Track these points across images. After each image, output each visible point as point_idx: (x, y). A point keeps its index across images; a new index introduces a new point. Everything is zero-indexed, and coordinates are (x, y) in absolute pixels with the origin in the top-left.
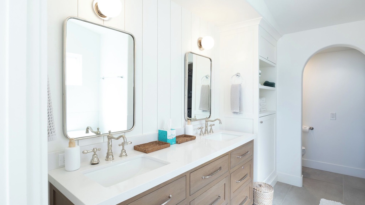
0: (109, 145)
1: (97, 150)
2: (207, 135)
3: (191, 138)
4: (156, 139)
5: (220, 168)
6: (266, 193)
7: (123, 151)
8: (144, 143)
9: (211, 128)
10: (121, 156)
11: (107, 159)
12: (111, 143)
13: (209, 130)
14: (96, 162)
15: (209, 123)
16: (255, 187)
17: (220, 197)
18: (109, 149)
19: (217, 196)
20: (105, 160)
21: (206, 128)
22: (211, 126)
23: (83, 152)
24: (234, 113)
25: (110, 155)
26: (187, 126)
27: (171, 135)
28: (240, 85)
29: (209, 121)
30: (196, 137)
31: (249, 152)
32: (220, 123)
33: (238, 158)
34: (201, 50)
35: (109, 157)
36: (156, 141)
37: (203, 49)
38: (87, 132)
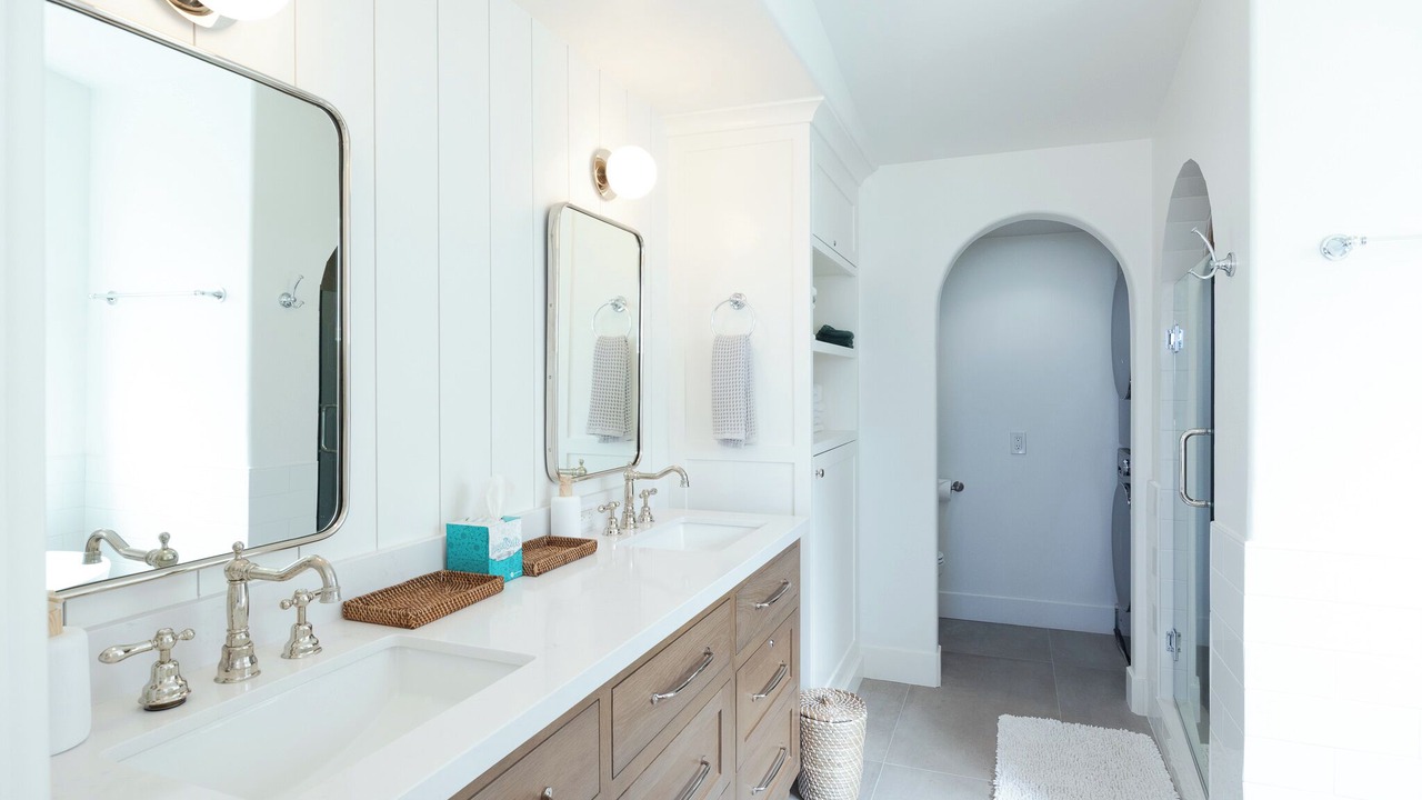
0: (235, 611)
1: (175, 638)
2: (630, 531)
3: (580, 548)
4: (435, 565)
5: (705, 654)
6: (845, 724)
7: (301, 628)
8: (388, 586)
9: (646, 505)
10: (291, 653)
11: (224, 675)
12: (244, 600)
13: (638, 512)
14: (176, 697)
15: (640, 486)
16: (805, 709)
17: (706, 764)
18: (236, 625)
19: (696, 761)
20: (216, 680)
21: (627, 505)
22: (645, 495)
23: (104, 658)
24: (726, 442)
25: (240, 656)
26: (556, 499)
27: (504, 544)
28: (747, 338)
29: (638, 478)
30: (596, 543)
31: (790, 585)
32: (683, 483)
33: (757, 608)
34: (605, 199)
35: (238, 664)
36: (437, 574)
37: (613, 196)
38: (92, 555)
